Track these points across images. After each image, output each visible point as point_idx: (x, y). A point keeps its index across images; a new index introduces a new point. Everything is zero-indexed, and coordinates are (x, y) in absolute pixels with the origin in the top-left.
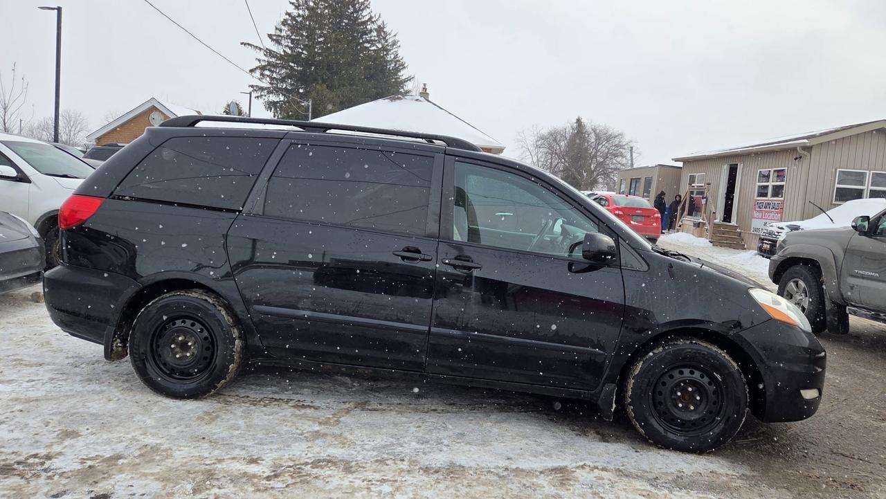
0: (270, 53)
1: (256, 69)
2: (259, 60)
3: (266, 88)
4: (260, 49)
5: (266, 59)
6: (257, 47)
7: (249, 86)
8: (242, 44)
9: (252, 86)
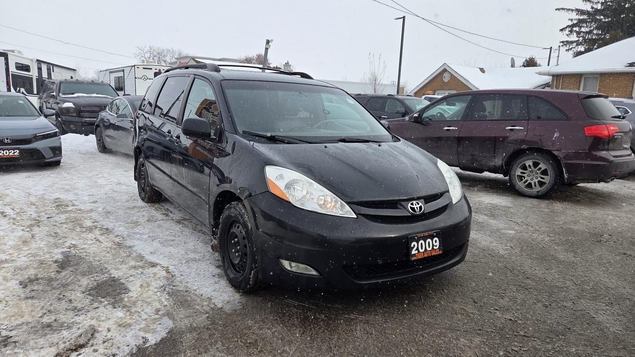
0: (581, 12)
1: (566, 28)
2: (572, 20)
3: (575, 42)
4: (572, 10)
5: (577, 17)
6: (569, 9)
7: (561, 42)
8: (556, 10)
9: (563, 42)
